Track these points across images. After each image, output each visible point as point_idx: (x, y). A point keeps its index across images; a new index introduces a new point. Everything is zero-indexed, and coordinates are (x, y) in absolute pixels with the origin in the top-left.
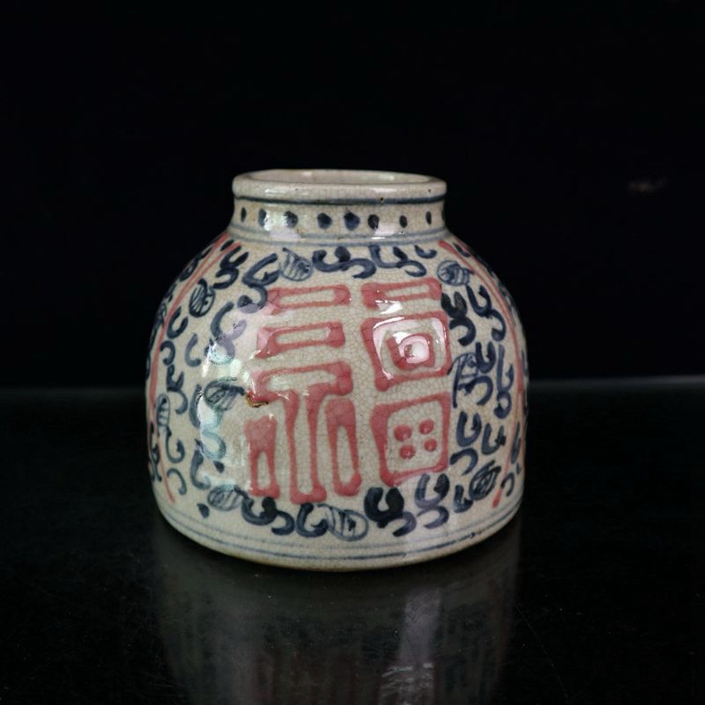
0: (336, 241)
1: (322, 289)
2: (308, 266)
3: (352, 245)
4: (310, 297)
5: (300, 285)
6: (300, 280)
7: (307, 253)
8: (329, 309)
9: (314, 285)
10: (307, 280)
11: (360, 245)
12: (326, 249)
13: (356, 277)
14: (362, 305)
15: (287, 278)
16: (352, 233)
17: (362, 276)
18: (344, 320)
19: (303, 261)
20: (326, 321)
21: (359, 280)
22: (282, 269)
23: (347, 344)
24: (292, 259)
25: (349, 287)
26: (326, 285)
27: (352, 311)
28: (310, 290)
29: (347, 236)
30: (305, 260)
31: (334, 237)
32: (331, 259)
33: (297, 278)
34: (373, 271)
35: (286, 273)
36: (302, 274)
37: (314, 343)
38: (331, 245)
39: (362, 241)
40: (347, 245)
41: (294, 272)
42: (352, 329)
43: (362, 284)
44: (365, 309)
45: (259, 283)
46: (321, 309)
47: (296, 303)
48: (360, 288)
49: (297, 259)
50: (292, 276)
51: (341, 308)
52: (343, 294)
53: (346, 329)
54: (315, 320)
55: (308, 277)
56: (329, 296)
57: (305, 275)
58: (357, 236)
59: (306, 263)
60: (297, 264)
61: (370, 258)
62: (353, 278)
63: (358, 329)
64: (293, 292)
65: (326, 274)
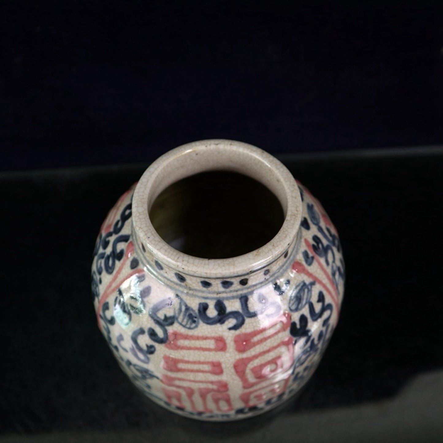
0: (215, 296)
1: (206, 338)
2: (196, 317)
3: (228, 299)
4: (198, 343)
5: (190, 333)
6: (190, 328)
7: (194, 304)
8: (212, 353)
9: (200, 335)
10: (196, 329)
11: (233, 297)
12: (208, 301)
13: (230, 329)
14: (234, 351)
15: (181, 324)
16: (228, 290)
17: (235, 328)
18: (222, 360)
19: (192, 312)
20: (210, 360)
21: (233, 332)
22: (177, 315)
23: (225, 373)
24: (183, 308)
25: (225, 338)
26: (209, 335)
27: (228, 355)
28: (198, 338)
29: (223, 292)
30: (193, 311)
31: (214, 293)
32: (212, 312)
33: (188, 326)
34: (242, 323)
35: (180, 319)
36: (191, 324)
37: (203, 372)
38: (212, 299)
39: (235, 294)
40: (224, 298)
41: (185, 320)
42: (228, 366)
43: (234, 335)
44: (236, 353)
45: (161, 321)
46: (207, 353)
47: (188, 346)
48: (233, 339)
49: (187, 308)
50: (184, 323)
51: (220, 353)
52: (221, 345)
53: (223, 366)
54: (202, 359)
55: (196, 327)
56: (211, 344)
57: (194, 325)
58: (231, 291)
59: (194, 314)
60: (188, 314)
61: (240, 311)
62: (228, 330)
63: (232, 366)
64: (186, 337)
65: (209, 326)
